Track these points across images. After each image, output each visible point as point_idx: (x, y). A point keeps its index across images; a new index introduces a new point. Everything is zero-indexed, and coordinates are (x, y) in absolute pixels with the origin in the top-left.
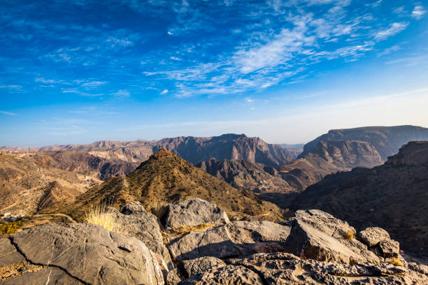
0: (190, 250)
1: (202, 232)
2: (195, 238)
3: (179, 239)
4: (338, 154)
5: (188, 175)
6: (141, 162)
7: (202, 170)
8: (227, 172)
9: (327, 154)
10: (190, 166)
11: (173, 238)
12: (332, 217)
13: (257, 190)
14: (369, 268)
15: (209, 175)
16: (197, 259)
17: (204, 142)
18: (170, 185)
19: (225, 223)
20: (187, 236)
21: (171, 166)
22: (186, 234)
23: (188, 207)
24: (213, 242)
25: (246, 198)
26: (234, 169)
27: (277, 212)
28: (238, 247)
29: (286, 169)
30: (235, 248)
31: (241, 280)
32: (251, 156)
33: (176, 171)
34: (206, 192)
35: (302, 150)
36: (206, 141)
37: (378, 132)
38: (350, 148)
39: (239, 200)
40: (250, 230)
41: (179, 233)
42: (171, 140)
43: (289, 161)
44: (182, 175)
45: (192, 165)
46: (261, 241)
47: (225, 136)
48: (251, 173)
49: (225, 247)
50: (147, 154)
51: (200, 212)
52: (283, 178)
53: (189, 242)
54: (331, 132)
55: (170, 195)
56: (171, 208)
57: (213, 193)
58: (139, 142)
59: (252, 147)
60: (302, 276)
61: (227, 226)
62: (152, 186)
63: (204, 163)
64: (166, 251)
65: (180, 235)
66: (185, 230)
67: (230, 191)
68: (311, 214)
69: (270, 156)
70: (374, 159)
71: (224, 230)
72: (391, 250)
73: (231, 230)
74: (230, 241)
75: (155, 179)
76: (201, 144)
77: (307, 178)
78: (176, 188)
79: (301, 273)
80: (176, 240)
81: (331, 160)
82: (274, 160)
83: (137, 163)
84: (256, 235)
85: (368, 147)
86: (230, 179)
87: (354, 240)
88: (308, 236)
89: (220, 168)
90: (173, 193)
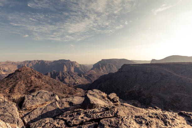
0: (36, 117)
1: (43, 107)
2: (40, 110)
3: (30, 113)
4: (104, 68)
5: (40, 80)
6: (8, 74)
7: (49, 76)
8: (61, 76)
9: (101, 68)
10: (41, 75)
11: (26, 113)
12: (100, 91)
13: (75, 84)
14: (106, 108)
15: (52, 79)
16: (38, 121)
17: (49, 63)
18: (29, 85)
19: (56, 100)
20: (35, 110)
21: (30, 75)
22: (34, 109)
23: (36, 95)
24: (50, 110)
25: (70, 88)
26: (64, 75)
27: (83, 92)
28: (62, 110)
29: (86, 74)
30: (61, 111)
31: (55, 126)
32: (72, 69)
33: (33, 78)
34: (50, 87)
35: (92, 67)
36: (51, 63)
37: (116, 61)
38: (108, 66)
39: (66, 89)
40: (69, 102)
41: (30, 110)
42: (30, 62)
43: (88, 71)
44: (36, 79)
45: (43, 74)
46: (73, 105)
47: (60, 61)
48: (72, 76)
49: (55, 111)
50: (13, 69)
51: (43, 97)
52: (85, 78)
53: (36, 113)
54: (102, 60)
55: (29, 90)
56: (26, 97)
57: (54, 87)
58: (8, 62)
59: (73, 65)
60: (83, 117)
61: (58, 102)
62: (17, 87)
63: (49, 73)
64: (21, 120)
65: (31, 111)
66: (34, 107)
67: (62, 85)
68: (93, 91)
69: (80, 69)
70: (115, 70)
71: (56, 104)
72: (116, 100)
73: (59, 103)
74: (58, 108)
75: (19, 83)
76: (48, 64)
77: (94, 77)
78: (33, 86)
79: (83, 116)
80: (28, 114)
81: (102, 71)
82: (82, 71)
83: (6, 74)
84: (71, 103)
85: (113, 66)
86: (62, 80)
87: (106, 99)
88: (90, 100)
89: (58, 75)
90: (31, 89)
